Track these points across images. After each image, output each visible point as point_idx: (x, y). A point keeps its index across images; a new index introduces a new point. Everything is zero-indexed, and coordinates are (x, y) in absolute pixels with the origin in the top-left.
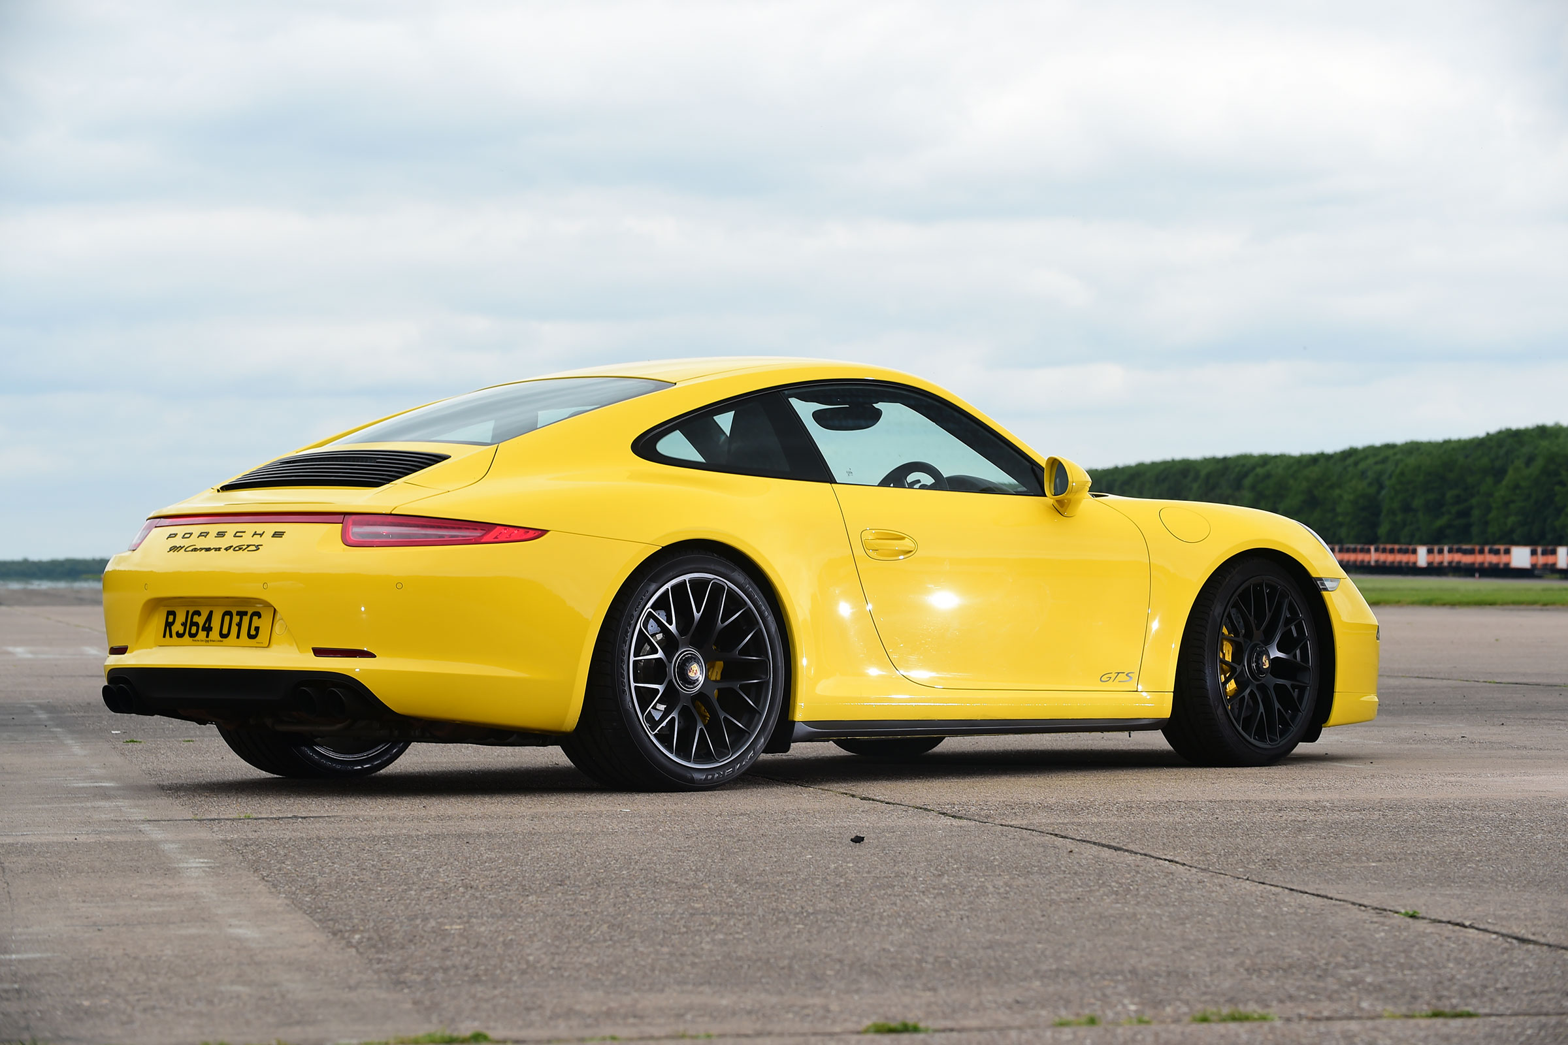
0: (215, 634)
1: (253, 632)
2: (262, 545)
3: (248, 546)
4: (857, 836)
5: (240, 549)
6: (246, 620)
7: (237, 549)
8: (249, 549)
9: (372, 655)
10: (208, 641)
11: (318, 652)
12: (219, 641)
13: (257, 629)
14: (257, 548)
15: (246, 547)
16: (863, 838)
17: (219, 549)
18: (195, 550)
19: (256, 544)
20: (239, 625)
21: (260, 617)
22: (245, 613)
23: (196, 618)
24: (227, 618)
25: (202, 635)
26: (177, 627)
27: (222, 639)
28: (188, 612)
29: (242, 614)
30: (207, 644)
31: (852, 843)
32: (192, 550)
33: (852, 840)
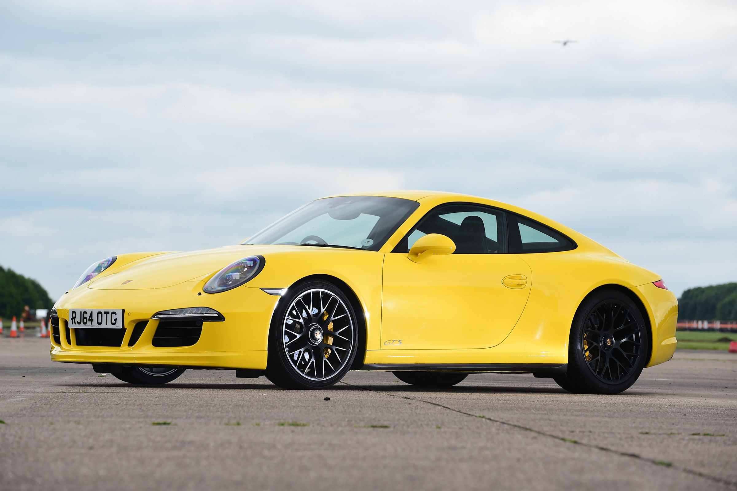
4: (327, 398)
16: (330, 398)
31: (324, 400)
33: (324, 399)
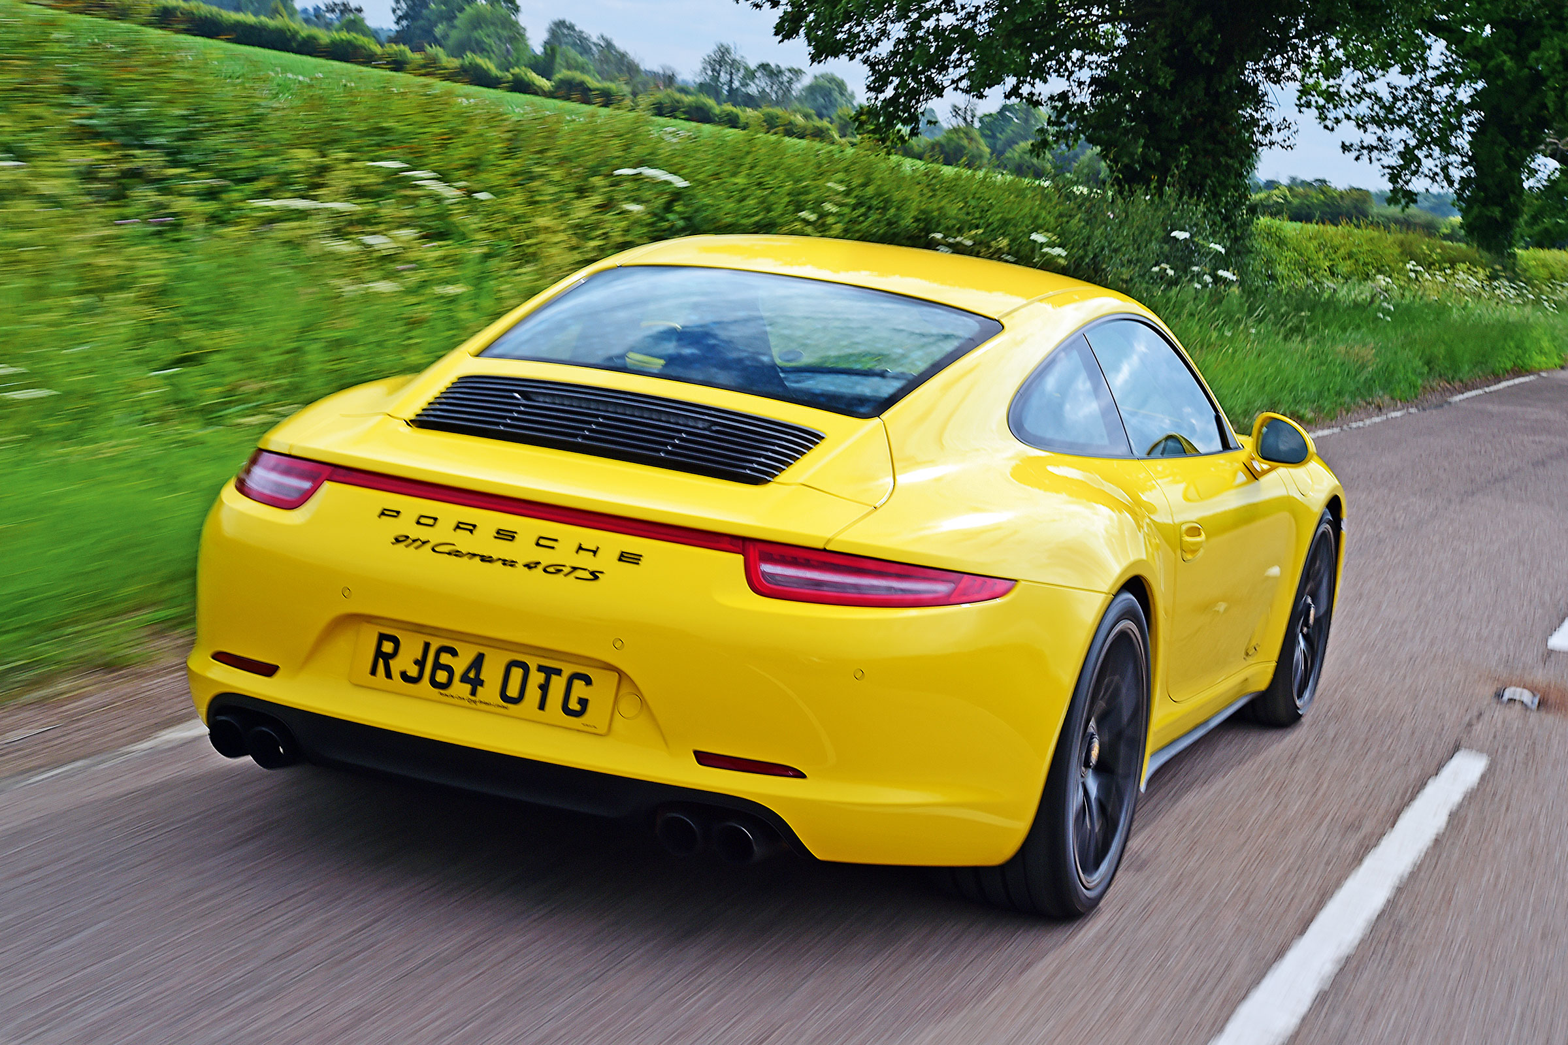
0: (490, 690)
1: (574, 705)
2: (602, 572)
3: (575, 569)
5: (559, 571)
6: (558, 685)
7: (551, 569)
8: (579, 573)
9: (800, 775)
10: (475, 702)
11: (704, 758)
12: (499, 706)
13: (583, 702)
14: (595, 576)
15: (569, 569)
17: (512, 564)
18: (458, 554)
19: (591, 569)
20: (544, 688)
21: (588, 681)
22: (558, 672)
23: (445, 659)
24: (517, 674)
25: (461, 689)
26: (404, 662)
27: (505, 704)
28: (427, 646)
29: (549, 672)
30: (473, 705)
32: (449, 554)
